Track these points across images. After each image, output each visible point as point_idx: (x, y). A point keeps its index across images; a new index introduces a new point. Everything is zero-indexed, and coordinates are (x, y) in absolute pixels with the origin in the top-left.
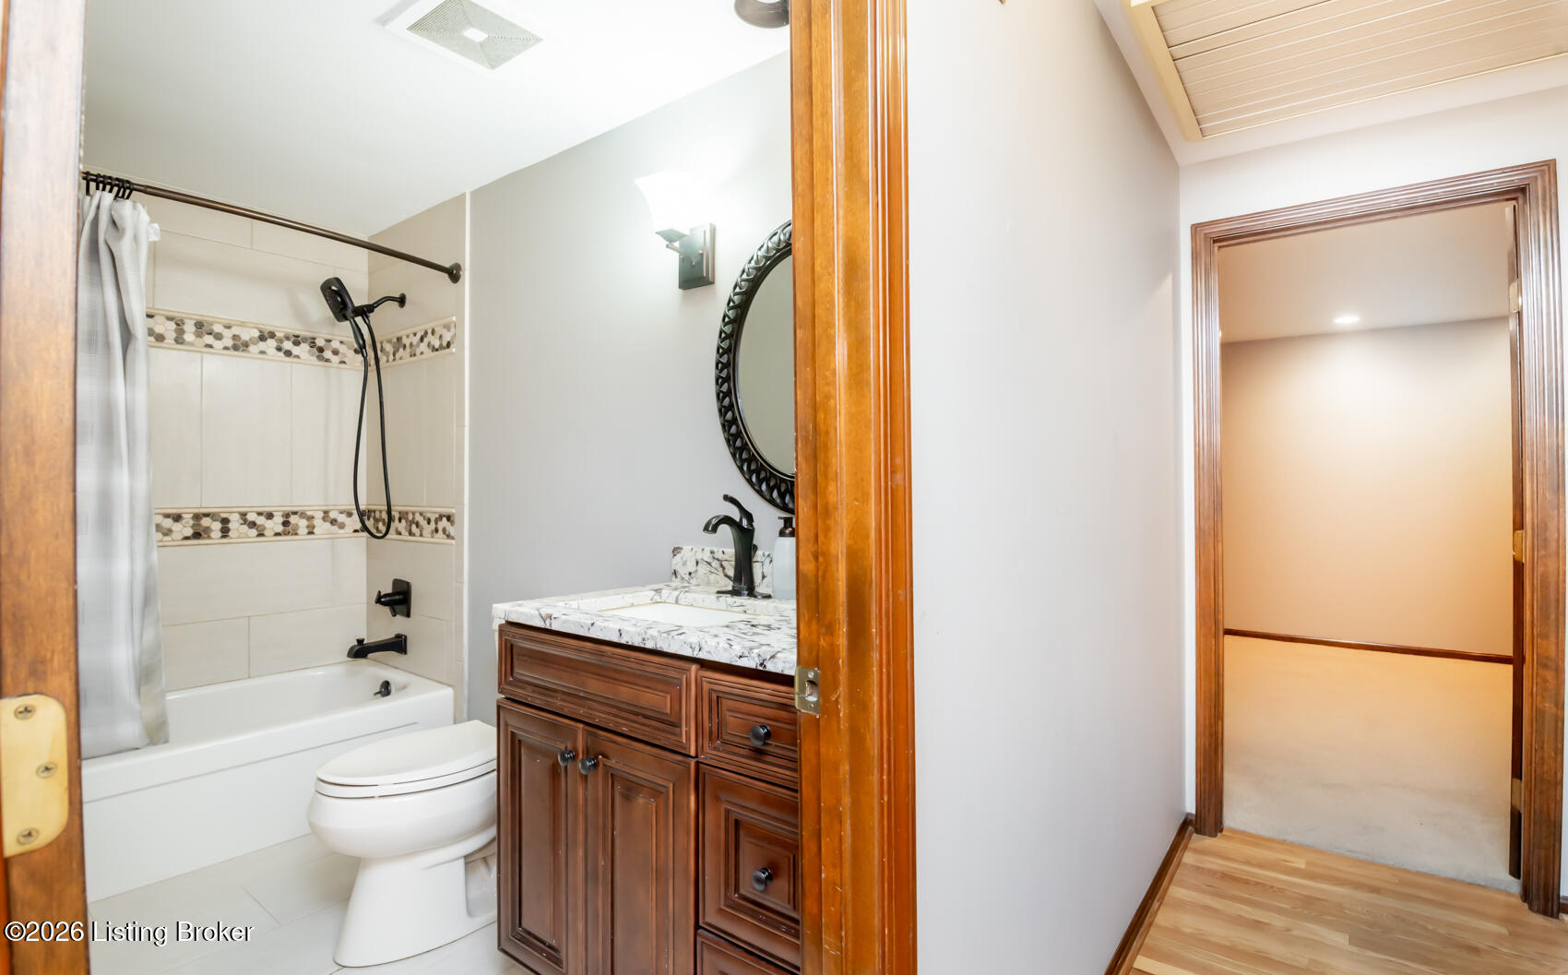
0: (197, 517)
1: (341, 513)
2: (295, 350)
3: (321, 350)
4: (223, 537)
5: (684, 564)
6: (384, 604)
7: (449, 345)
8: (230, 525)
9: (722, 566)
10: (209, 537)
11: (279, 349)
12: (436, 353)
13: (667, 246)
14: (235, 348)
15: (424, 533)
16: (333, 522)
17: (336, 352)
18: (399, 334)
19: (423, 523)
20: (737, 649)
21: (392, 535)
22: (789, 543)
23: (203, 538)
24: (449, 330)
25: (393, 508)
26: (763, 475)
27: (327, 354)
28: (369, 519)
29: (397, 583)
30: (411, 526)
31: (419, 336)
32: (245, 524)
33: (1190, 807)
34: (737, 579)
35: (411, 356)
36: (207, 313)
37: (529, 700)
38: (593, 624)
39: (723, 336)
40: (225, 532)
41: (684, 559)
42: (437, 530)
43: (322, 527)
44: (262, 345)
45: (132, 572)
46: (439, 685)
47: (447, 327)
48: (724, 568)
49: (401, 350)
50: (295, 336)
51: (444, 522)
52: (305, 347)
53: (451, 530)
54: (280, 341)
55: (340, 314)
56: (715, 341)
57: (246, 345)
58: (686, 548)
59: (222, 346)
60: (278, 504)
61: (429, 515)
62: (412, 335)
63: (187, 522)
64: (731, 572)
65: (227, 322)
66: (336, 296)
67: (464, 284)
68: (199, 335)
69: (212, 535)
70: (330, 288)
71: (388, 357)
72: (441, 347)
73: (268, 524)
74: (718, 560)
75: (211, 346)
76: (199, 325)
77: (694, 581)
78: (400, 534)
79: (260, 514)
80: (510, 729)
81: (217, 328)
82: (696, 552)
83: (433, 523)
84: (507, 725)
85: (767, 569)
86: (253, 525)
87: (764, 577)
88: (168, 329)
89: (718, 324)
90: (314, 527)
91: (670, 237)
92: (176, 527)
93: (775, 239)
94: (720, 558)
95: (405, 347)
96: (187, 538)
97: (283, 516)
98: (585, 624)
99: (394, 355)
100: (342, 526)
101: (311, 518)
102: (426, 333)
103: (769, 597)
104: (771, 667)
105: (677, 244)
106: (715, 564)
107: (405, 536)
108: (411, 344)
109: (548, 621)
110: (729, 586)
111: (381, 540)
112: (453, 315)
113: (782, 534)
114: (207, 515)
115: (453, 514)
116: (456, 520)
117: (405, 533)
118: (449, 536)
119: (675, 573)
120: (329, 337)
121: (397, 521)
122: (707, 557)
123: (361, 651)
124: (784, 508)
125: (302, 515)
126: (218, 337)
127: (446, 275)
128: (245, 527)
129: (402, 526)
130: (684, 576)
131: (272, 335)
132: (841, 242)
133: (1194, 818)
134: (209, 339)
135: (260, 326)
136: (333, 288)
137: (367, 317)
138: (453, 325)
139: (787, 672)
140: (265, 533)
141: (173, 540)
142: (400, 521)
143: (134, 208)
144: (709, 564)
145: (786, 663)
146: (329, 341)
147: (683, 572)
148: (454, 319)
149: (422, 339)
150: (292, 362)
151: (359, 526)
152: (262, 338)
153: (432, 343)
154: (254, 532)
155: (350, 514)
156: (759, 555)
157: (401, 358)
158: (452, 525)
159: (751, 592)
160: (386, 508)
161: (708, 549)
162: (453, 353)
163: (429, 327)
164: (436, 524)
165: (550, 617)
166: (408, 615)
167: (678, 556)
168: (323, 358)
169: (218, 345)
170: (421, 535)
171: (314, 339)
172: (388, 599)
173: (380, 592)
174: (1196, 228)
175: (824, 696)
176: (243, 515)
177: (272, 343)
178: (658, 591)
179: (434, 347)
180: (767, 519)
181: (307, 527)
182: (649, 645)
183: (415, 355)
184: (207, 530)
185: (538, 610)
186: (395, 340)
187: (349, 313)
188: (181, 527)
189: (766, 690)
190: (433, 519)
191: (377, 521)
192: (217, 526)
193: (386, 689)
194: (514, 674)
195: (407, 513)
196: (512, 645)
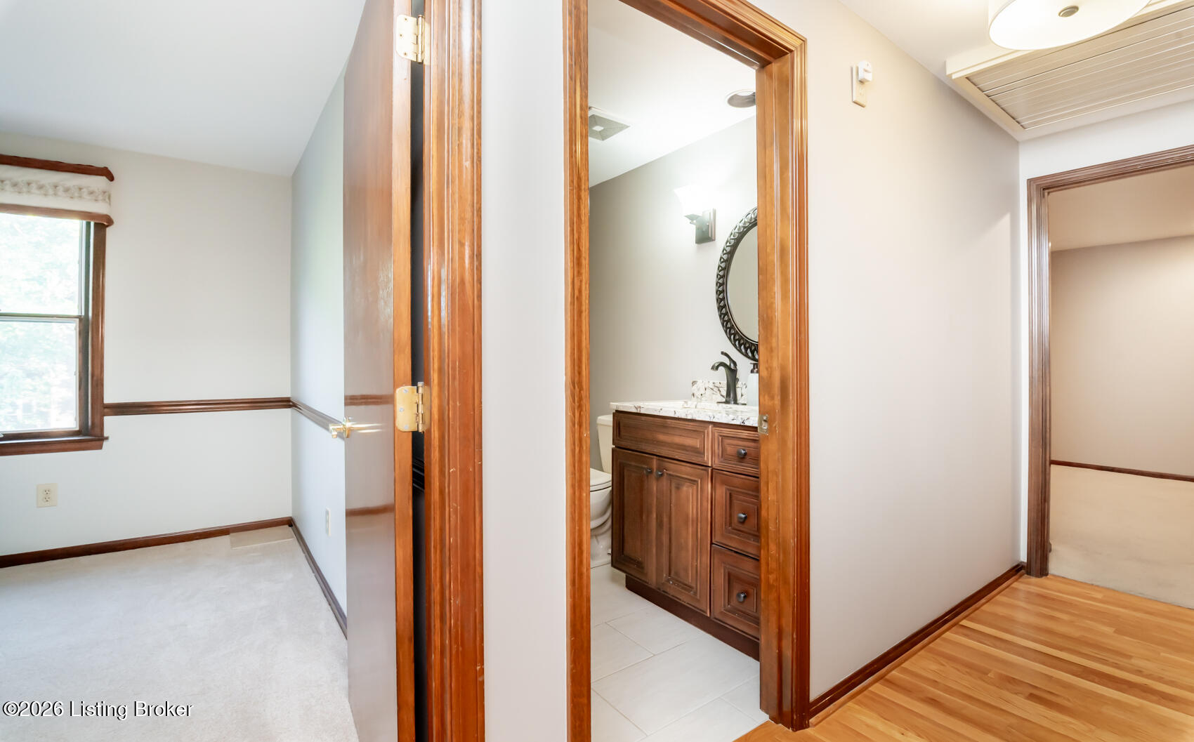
5: (699, 390)
9: (719, 390)
13: (690, 223)
20: (731, 416)
22: (756, 376)
26: (742, 342)
33: (1023, 557)
34: (728, 394)
38: (661, 409)
39: (720, 269)
41: (698, 387)
56: (715, 271)
58: (700, 382)
64: (724, 393)
74: (717, 387)
77: (704, 397)
80: (619, 461)
82: (705, 383)
84: (617, 459)
85: (744, 391)
87: (742, 395)
89: (717, 262)
91: (692, 218)
93: (749, 216)
98: (657, 409)
103: (745, 404)
104: (747, 423)
105: (695, 221)
106: (716, 389)
109: (639, 410)
110: (724, 400)
113: (752, 372)
119: (693, 395)
122: (711, 386)
124: (753, 358)
130: (698, 396)
132: (778, 242)
133: (1026, 565)
139: (754, 425)
144: (712, 389)
145: (753, 421)
147: (698, 394)
156: (739, 384)
159: (736, 402)
161: (711, 382)
165: (640, 407)
167: (695, 386)
174: (1030, 181)
175: (770, 425)
178: (686, 402)
180: (744, 364)
182: (689, 417)
185: (633, 404)
189: (745, 434)
194: (621, 437)
196: (619, 422)
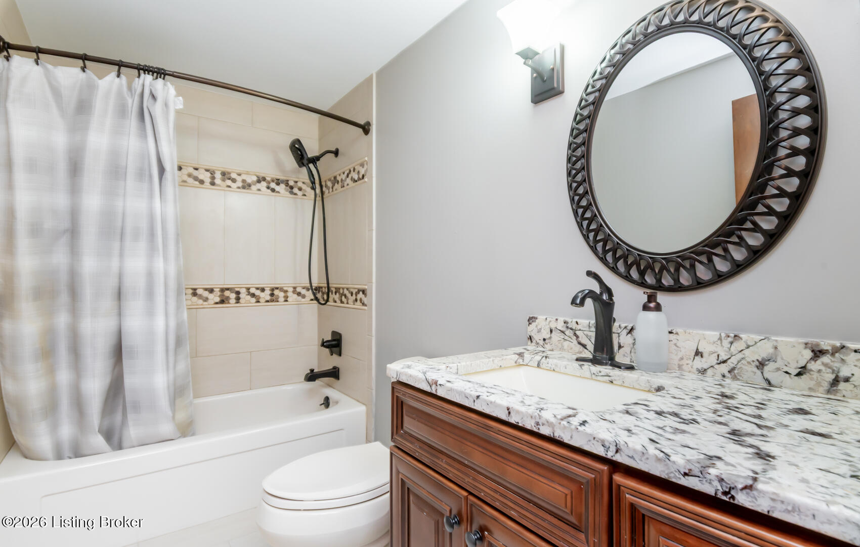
0: (222, 290)
1: (303, 288)
2: (277, 188)
3: (292, 188)
4: (237, 303)
5: (539, 331)
6: (327, 347)
7: (363, 176)
8: (241, 296)
9: (575, 334)
10: (229, 303)
11: (268, 188)
12: (356, 183)
13: (525, 63)
14: (244, 187)
15: (349, 301)
16: (299, 294)
17: (300, 189)
18: (335, 175)
19: (349, 295)
21: (331, 303)
23: (226, 303)
24: (363, 167)
25: (330, 285)
26: (619, 253)
27: (296, 190)
28: (319, 292)
29: (334, 333)
30: (341, 297)
31: (346, 174)
32: (249, 295)
34: (597, 347)
35: (342, 187)
36: (227, 167)
37: (416, 455)
38: (478, 397)
39: (575, 133)
40: (238, 299)
41: (539, 327)
42: (356, 300)
43: (292, 297)
44: (259, 186)
45: (167, 326)
46: (358, 403)
47: (362, 165)
48: (577, 337)
49: (336, 184)
50: (277, 180)
51: (361, 295)
52: (283, 186)
53: (365, 300)
54: (269, 183)
55: (300, 163)
56: (565, 138)
57: (249, 185)
58: (541, 318)
59: (236, 187)
60: (268, 283)
61: (352, 290)
62: (342, 174)
63: (217, 293)
64: (589, 343)
65: (239, 171)
66: (298, 150)
67: (372, 135)
68: (224, 180)
69: (231, 301)
70: (294, 146)
71: (329, 190)
72: (359, 179)
73: (262, 295)
74: (571, 329)
75: (229, 187)
76: (223, 174)
77: (548, 347)
78: (335, 302)
79: (257, 289)
80: (400, 476)
81: (234, 176)
82: (550, 321)
83: (354, 295)
84: (398, 472)
85: (626, 340)
86: (253, 295)
88: (206, 177)
90: (287, 297)
91: (527, 55)
92: (211, 296)
94: (574, 328)
95: (338, 182)
96: (217, 303)
97: (270, 290)
98: (471, 395)
99: (332, 188)
100: (304, 297)
101: (286, 292)
102: (350, 171)
103: (631, 368)
105: (530, 61)
106: (569, 332)
107: (339, 304)
108: (342, 180)
109: (434, 387)
110: (589, 355)
111: (325, 306)
112: (365, 157)
113: (644, 308)
114: (228, 289)
115: (366, 289)
116: (368, 292)
117: (338, 301)
118: (364, 304)
119: (530, 338)
120: (296, 180)
121: (334, 293)
122: (561, 325)
123: (312, 376)
124: (644, 284)
125: (281, 289)
126: (234, 181)
127: (361, 130)
128: (249, 296)
129: (337, 297)
130: (538, 341)
131: (264, 179)
134: (229, 182)
135: (258, 174)
136: (296, 146)
137: (316, 163)
138: (365, 163)
140: (260, 300)
141: (209, 305)
142: (336, 294)
143: (165, 85)
144: (563, 332)
146: (296, 182)
147: (537, 337)
148: (366, 159)
149: (348, 176)
150: (276, 196)
151: (313, 297)
152: (259, 181)
153: (353, 177)
154: (254, 300)
155: (308, 290)
157: (336, 190)
158: (366, 297)
159: (615, 362)
160: (326, 285)
161: (561, 320)
162: (366, 182)
163: (351, 167)
164: (356, 296)
165: (436, 383)
166: (340, 355)
167: (534, 324)
168: (293, 192)
169: (234, 185)
170: (348, 303)
171: (288, 181)
172: (328, 343)
173: (323, 339)
176: (248, 289)
177: (264, 184)
178: (521, 355)
179: (355, 180)
180: (627, 294)
181: (284, 297)
183: (344, 186)
184: (228, 298)
185: (424, 373)
186: (333, 179)
187: (305, 162)
188: (213, 296)
190: (354, 293)
191: (323, 293)
192: (233, 296)
193: (327, 403)
194: (404, 428)
195: (339, 289)
196: (402, 402)
